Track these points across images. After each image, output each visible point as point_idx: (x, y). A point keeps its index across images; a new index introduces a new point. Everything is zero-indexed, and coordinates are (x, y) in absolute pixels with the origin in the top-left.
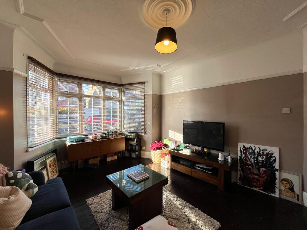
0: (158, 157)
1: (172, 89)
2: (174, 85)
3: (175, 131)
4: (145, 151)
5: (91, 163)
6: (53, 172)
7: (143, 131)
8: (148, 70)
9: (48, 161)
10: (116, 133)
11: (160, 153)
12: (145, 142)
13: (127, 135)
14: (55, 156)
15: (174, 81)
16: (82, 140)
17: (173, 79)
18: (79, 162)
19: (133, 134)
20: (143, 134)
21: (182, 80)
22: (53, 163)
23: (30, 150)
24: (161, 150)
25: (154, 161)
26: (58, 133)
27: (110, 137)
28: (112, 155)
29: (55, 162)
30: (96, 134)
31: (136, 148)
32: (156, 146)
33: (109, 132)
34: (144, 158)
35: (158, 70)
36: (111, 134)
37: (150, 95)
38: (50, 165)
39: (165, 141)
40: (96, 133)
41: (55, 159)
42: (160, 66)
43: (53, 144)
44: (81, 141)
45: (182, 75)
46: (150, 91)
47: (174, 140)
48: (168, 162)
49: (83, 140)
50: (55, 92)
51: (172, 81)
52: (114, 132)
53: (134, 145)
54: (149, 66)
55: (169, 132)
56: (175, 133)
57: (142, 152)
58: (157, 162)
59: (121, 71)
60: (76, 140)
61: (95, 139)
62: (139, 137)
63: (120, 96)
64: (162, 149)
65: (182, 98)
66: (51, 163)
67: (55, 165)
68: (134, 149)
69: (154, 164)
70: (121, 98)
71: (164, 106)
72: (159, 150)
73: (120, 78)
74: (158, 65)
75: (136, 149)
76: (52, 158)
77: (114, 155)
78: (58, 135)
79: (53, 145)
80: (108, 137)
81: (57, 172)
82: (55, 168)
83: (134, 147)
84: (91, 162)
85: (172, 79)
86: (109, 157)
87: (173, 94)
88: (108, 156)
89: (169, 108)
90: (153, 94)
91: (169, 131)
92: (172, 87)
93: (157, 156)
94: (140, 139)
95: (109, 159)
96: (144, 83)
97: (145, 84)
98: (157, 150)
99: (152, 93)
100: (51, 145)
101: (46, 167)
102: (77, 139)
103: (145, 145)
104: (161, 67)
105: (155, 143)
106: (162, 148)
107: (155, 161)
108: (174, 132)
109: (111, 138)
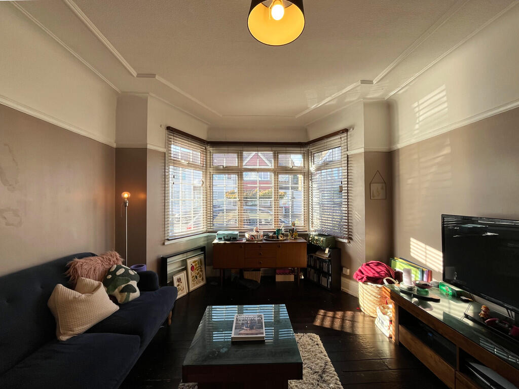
0: (371, 301)
1: (416, 132)
2: (421, 118)
3: (426, 244)
4: (350, 277)
5: (246, 278)
6: (197, 278)
7: (344, 234)
8: (347, 100)
9: (190, 262)
10: (293, 233)
11: (376, 291)
12: (349, 260)
13: (313, 239)
14: (202, 257)
15: (420, 109)
16: (233, 238)
17: (418, 106)
18: (233, 271)
19: (322, 239)
20: (345, 241)
21: (445, 99)
22: (197, 266)
23: (167, 243)
24: (380, 286)
25: (363, 307)
26: (212, 225)
27: (281, 238)
28: (285, 271)
29: (201, 264)
30: (258, 232)
31: (328, 268)
32: (369, 272)
33: (279, 229)
34: (347, 294)
35: (375, 93)
36: (283, 234)
37: (360, 154)
38: (192, 268)
39: (399, 266)
40: (260, 229)
41: (201, 260)
42: (371, 82)
43: (206, 239)
44: (232, 240)
45: (443, 87)
46: (358, 145)
47: (425, 266)
48: (391, 321)
49: (235, 239)
50: (209, 168)
51: (417, 109)
52: (290, 230)
53: (326, 262)
54: (344, 91)
55: (411, 243)
56: (428, 248)
57: (343, 280)
58: (368, 311)
59: (297, 117)
60: (226, 238)
61: (253, 238)
62: (336, 246)
63: (306, 165)
64: (382, 283)
65: (447, 151)
66: (193, 264)
67: (201, 268)
68: (325, 270)
69: (362, 313)
70: (306, 167)
71: (399, 176)
72: (375, 285)
73: (306, 131)
74: (363, 82)
75: (329, 271)
76: (196, 259)
77: (289, 274)
78: (212, 227)
79: (204, 241)
80: (278, 238)
81: (203, 279)
82: (201, 273)
83: (325, 265)
84: (247, 275)
85: (416, 104)
86: (280, 274)
87: (419, 144)
88: (277, 271)
89: (410, 181)
90: (368, 150)
91: (410, 241)
92: (417, 126)
93: (370, 298)
94: (340, 250)
95: (279, 278)
96: (346, 131)
97: (349, 133)
98: (369, 283)
99: (362, 150)
100: (203, 239)
101: (186, 269)
102: (227, 236)
103: (349, 266)
104: (375, 82)
105: (368, 265)
106: (385, 281)
107: (365, 309)
108: (423, 245)
109: (281, 240)
